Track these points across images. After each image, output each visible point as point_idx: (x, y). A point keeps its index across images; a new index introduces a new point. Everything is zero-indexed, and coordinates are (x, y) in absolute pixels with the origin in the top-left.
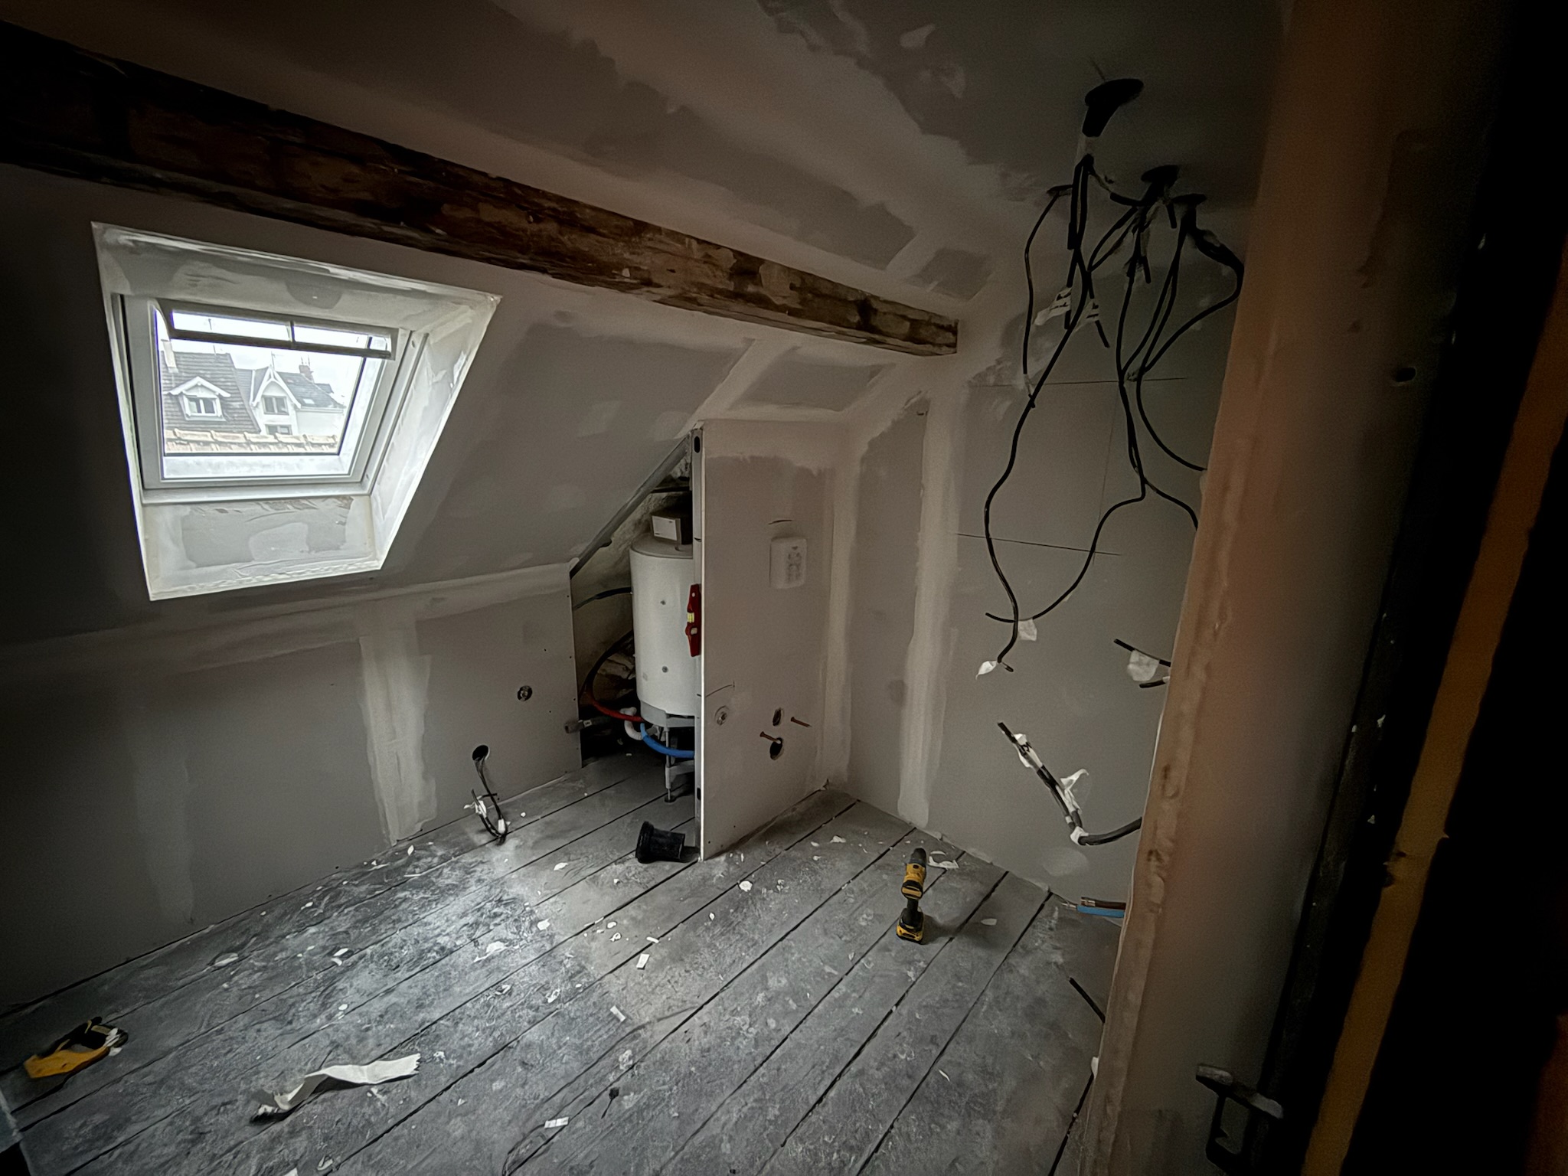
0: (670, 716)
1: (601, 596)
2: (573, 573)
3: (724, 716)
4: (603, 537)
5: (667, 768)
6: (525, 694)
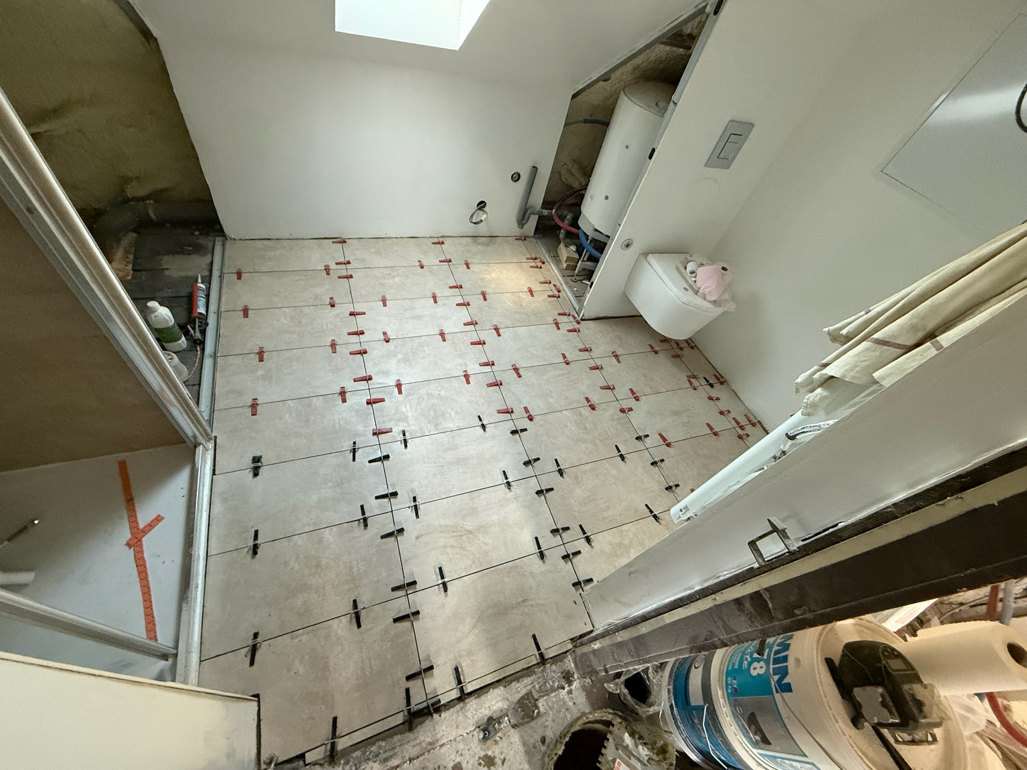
0: (596, 230)
2: (574, 96)
3: (628, 246)
4: (606, 73)
5: (580, 262)
6: (516, 177)
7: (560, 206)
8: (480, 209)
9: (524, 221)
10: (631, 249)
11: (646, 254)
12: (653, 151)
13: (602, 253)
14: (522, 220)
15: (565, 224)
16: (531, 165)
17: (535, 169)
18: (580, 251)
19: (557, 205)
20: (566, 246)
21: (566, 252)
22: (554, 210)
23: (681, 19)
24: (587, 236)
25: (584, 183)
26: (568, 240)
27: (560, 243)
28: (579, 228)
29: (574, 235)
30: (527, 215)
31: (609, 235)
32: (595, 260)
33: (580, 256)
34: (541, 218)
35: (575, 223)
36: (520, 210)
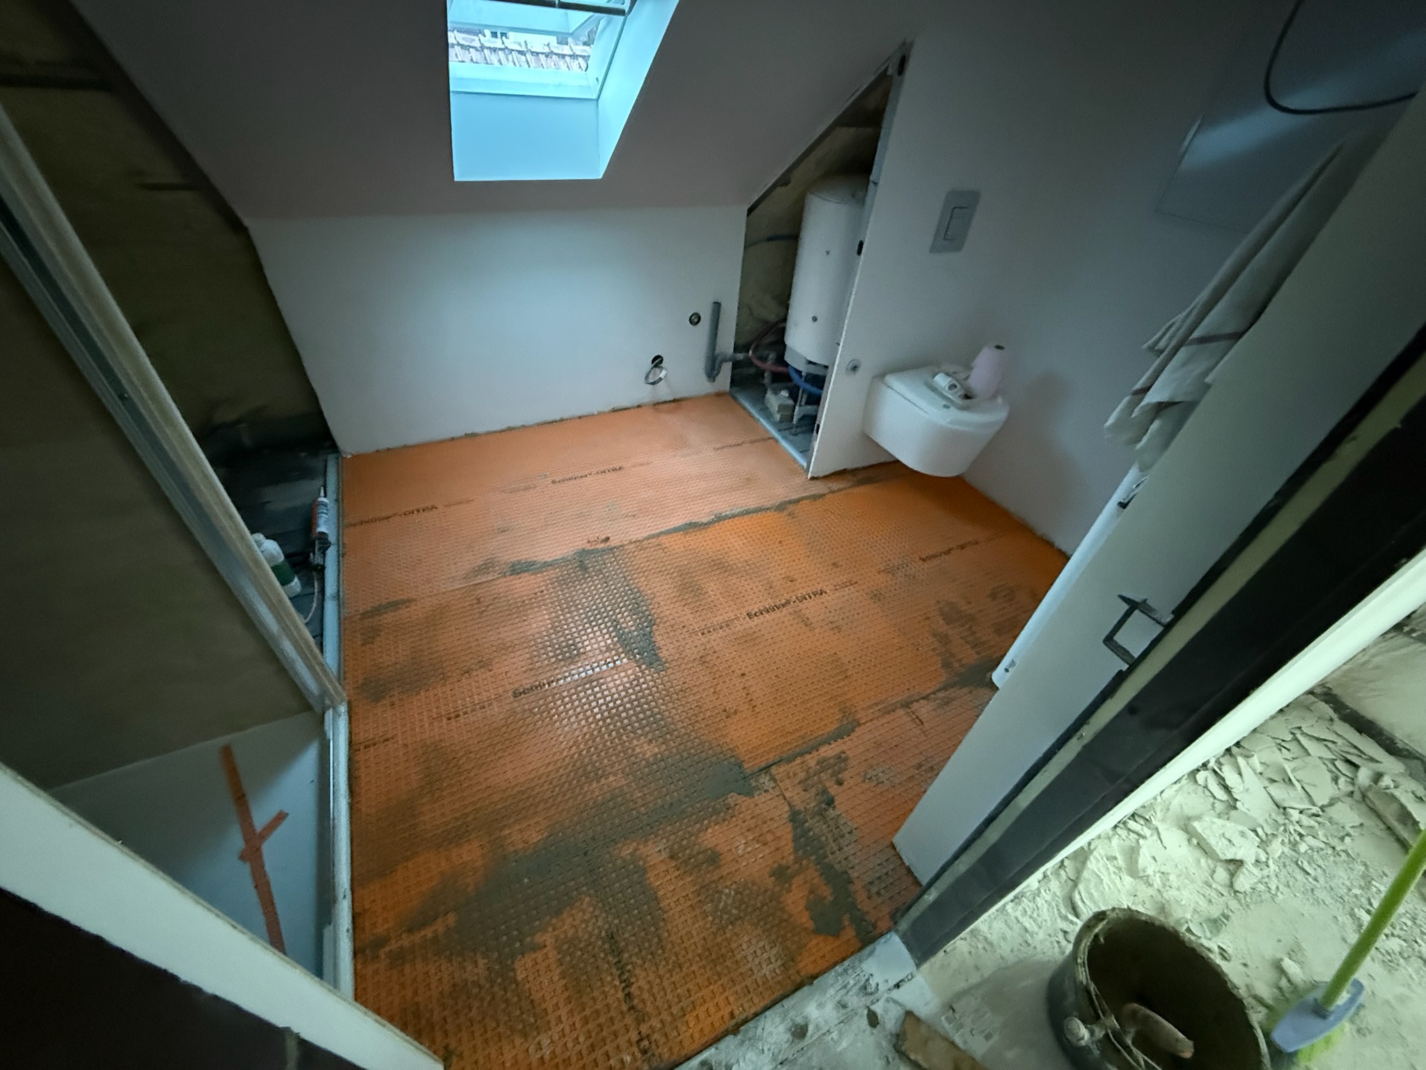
0: (810, 362)
1: (770, 239)
2: (750, 211)
3: (855, 368)
4: (784, 174)
5: (797, 408)
6: (695, 320)
7: (757, 347)
8: (656, 366)
9: (715, 372)
10: (860, 372)
11: (881, 376)
12: (861, 245)
13: (822, 388)
14: (712, 371)
15: (769, 366)
16: (711, 300)
17: (717, 306)
18: (794, 396)
19: (753, 347)
20: (776, 392)
21: (777, 400)
22: (751, 352)
23: (859, 93)
24: (799, 372)
25: (782, 314)
26: (775, 385)
27: (765, 392)
28: (787, 365)
29: (783, 377)
30: (717, 364)
31: (826, 364)
32: (815, 400)
33: (795, 401)
34: (736, 365)
35: (781, 360)
36: (708, 358)
